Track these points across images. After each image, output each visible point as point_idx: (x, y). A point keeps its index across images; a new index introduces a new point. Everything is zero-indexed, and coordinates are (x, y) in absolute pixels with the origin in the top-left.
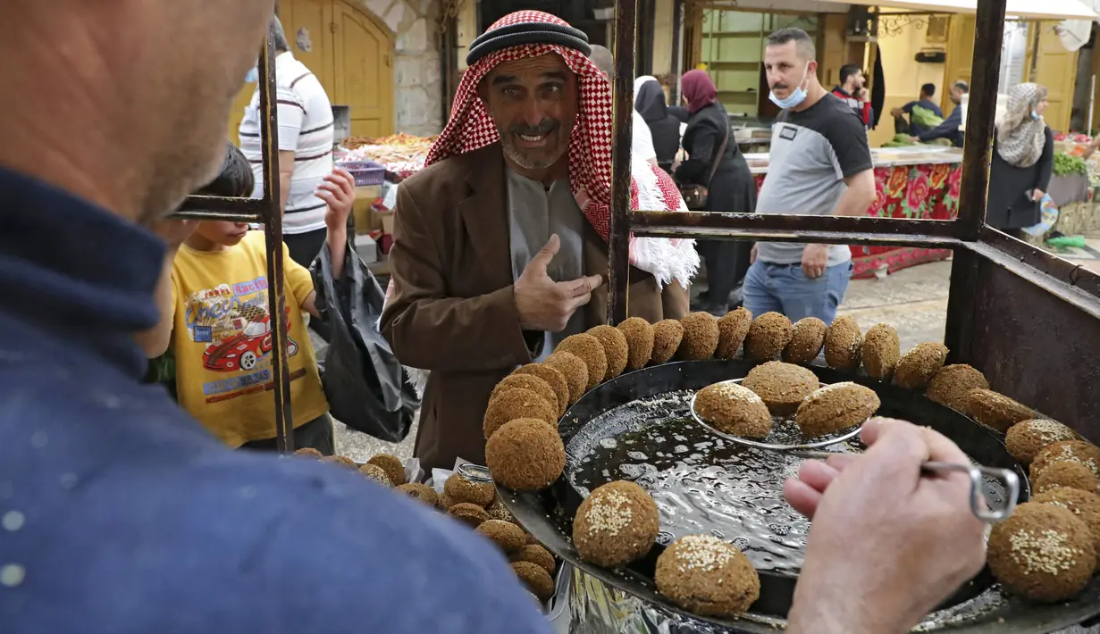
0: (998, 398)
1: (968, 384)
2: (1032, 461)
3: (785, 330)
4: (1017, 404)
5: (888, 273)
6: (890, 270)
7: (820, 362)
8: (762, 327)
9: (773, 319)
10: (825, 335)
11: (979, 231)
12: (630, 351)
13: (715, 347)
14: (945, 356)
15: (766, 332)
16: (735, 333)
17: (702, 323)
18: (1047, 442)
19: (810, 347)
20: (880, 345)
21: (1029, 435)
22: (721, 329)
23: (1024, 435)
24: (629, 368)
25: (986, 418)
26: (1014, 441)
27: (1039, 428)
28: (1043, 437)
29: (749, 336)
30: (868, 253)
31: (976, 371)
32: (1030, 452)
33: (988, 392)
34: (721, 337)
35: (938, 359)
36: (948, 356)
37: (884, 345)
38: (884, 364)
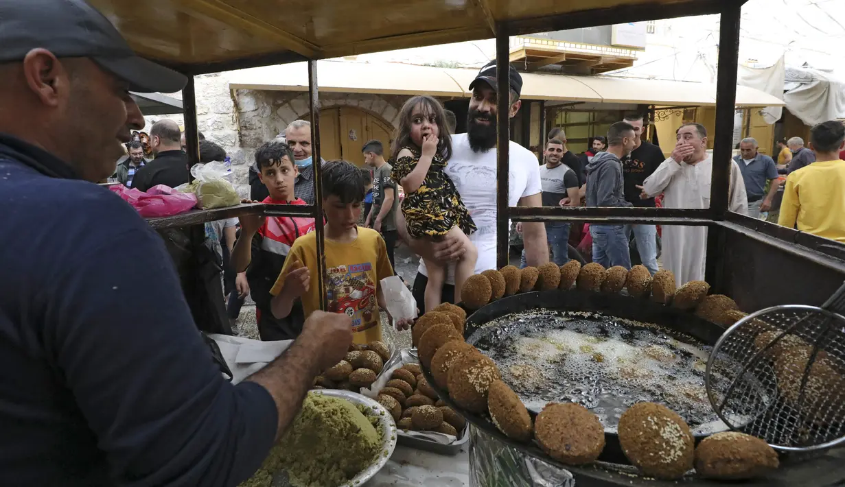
1: (724, 307)
3: (601, 273)
7: (625, 293)
8: (587, 271)
9: (594, 266)
10: (627, 276)
11: (725, 215)
12: (506, 286)
13: (558, 283)
14: (707, 289)
15: (590, 274)
16: (570, 275)
17: (550, 269)
19: (617, 283)
20: (663, 283)
22: (561, 273)
24: (506, 294)
29: (579, 277)
31: (729, 299)
33: (738, 312)
34: (562, 277)
35: (703, 291)
36: (709, 289)
37: (666, 282)
38: (666, 294)
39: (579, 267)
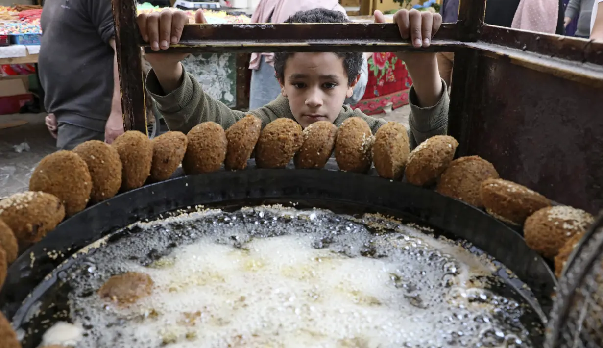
0: (513, 187)
1: (479, 175)
2: (557, 254)
3: (295, 135)
4: (532, 192)
5: (393, 109)
6: (394, 107)
7: (332, 167)
8: (272, 134)
9: (283, 124)
10: (335, 137)
11: (478, 32)
12: (124, 171)
13: (223, 157)
14: (455, 148)
15: (276, 138)
16: (243, 141)
17: (209, 133)
18: (570, 230)
19: (321, 151)
20: (390, 143)
21: (551, 225)
22: (228, 139)
23: (545, 225)
24: (124, 187)
25: (501, 210)
26: (534, 233)
27: (560, 216)
28: (566, 226)
29: (258, 144)
30: (378, 95)
31: (486, 162)
32: (553, 243)
33: (501, 182)
34: (229, 146)
35: (448, 153)
36: (458, 148)
37: (394, 143)
38: (395, 163)
39: (258, 126)
